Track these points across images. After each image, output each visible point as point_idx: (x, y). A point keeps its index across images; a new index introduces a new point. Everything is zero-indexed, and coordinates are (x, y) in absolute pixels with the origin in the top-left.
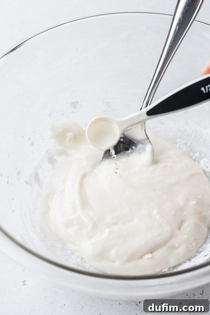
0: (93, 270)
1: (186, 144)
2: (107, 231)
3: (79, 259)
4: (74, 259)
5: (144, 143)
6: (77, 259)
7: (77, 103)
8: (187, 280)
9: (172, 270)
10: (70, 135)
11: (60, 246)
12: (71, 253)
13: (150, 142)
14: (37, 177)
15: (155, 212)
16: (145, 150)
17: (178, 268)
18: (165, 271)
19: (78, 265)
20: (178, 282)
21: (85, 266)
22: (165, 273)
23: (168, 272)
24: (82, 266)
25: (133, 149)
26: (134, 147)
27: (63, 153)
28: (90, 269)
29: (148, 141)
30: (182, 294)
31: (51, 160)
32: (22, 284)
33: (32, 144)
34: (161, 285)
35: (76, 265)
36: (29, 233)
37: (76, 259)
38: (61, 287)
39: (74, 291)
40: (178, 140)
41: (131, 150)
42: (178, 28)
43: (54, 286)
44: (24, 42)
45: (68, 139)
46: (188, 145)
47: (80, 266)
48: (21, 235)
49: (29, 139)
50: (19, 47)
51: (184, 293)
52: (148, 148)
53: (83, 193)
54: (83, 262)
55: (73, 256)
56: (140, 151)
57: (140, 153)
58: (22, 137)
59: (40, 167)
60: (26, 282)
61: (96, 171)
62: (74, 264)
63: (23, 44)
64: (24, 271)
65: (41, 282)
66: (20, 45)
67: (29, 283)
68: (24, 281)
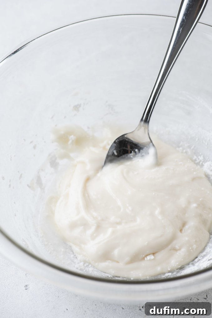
0: (96, 275)
1: (189, 147)
2: (110, 230)
3: (82, 264)
4: (76, 263)
5: (147, 146)
6: (80, 263)
7: (80, 105)
8: (191, 285)
9: (176, 274)
10: (72, 137)
11: (62, 250)
12: (73, 257)
13: (153, 145)
14: (39, 181)
15: (157, 212)
16: (148, 153)
17: (182, 273)
18: (168, 276)
19: (81, 270)
20: (182, 287)
21: (88, 270)
22: (169, 277)
23: (172, 277)
24: (84, 270)
25: (135, 152)
26: (136, 150)
27: (65, 156)
28: (92, 273)
29: (151, 143)
30: (186, 298)
31: (54, 163)
32: (24, 288)
33: (34, 147)
34: (164, 289)
35: (79, 269)
36: (31, 237)
37: (78, 263)
38: (63, 291)
39: (77, 296)
40: (181, 143)
41: (134, 153)
42: (182, 30)
43: (56, 291)
44: (26, 44)
45: (70, 142)
46: (192, 148)
47: (83, 270)
48: (23, 239)
49: (31, 142)
50: (21, 49)
51: (188, 298)
52: (152, 151)
53: (87, 195)
54: (86, 267)
55: (75, 260)
56: (142, 154)
57: (142, 156)
58: (25, 140)
59: (42, 170)
60: (28, 287)
61: (99, 175)
62: (77, 268)
63: (25, 47)
64: (26, 276)
65: (43, 286)
66: (22, 47)
67: (31, 287)
68: (26, 286)
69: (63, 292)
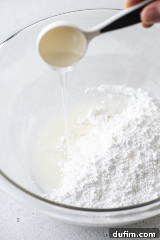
43: (41, 222)
64: (18, 211)
65: (31, 219)
66: (16, 33)
67: (22, 220)
68: (18, 219)
69: (46, 224)
